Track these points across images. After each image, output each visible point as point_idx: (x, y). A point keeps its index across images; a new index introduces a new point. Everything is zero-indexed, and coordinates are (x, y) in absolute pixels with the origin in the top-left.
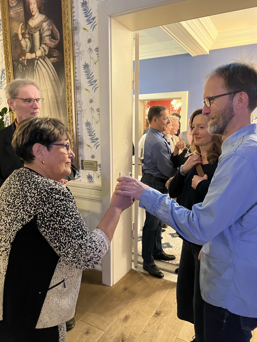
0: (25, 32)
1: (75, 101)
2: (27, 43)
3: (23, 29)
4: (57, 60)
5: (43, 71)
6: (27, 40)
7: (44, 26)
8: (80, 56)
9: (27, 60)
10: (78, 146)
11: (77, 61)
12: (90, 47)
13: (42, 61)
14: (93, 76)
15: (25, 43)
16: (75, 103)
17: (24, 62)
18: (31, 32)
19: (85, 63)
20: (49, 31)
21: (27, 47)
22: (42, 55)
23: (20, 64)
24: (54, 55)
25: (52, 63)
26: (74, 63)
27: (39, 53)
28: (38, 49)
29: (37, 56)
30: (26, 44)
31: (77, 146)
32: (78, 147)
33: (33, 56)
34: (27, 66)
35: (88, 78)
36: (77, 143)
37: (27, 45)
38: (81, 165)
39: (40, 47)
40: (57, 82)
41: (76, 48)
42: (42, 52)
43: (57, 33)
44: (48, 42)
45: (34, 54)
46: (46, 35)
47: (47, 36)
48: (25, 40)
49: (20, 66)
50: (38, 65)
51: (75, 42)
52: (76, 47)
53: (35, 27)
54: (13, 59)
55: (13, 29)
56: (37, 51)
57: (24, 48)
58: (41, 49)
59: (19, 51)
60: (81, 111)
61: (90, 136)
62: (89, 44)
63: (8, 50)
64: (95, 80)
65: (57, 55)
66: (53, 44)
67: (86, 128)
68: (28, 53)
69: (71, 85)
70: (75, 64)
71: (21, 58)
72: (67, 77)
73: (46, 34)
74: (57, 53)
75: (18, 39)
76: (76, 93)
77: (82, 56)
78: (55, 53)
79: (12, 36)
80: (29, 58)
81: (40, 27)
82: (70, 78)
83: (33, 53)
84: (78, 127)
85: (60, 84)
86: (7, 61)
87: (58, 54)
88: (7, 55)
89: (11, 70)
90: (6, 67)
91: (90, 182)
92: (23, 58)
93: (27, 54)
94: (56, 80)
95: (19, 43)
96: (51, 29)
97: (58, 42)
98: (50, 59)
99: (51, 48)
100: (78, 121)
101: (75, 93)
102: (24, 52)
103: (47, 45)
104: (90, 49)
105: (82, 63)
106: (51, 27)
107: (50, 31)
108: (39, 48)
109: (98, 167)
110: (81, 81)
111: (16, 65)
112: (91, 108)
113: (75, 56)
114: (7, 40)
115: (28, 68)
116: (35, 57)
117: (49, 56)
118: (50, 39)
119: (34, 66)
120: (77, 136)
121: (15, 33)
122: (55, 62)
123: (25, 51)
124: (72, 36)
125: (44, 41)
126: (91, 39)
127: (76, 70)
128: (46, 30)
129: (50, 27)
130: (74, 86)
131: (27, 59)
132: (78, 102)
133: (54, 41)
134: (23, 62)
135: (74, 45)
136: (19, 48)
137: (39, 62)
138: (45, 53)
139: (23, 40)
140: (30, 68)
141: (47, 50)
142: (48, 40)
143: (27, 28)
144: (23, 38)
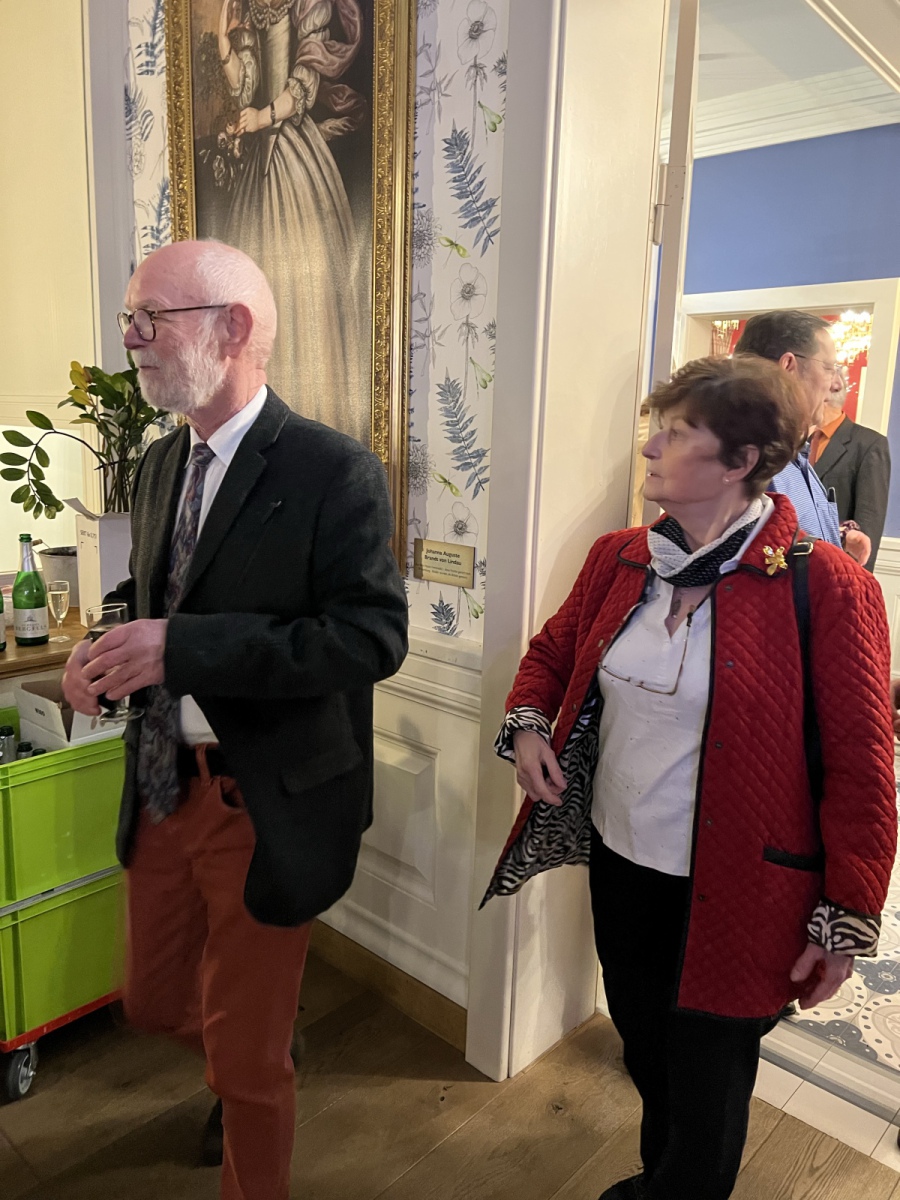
0: (241, 26)
1: (405, 292)
2: (245, 67)
3: (235, 12)
4: (345, 126)
5: (293, 176)
6: (247, 56)
8: (433, 104)
9: (240, 137)
10: (405, 480)
11: (421, 125)
12: (476, 57)
13: (293, 135)
14: (481, 183)
15: (239, 70)
16: (405, 304)
17: (233, 144)
18: (260, 22)
19: (454, 131)
20: (324, 11)
21: (246, 86)
22: (293, 113)
23: (219, 157)
24: (338, 108)
26: (411, 131)
27: (283, 105)
28: (283, 86)
29: (277, 117)
30: (241, 73)
31: (402, 483)
32: (405, 484)
33: (265, 117)
34: (240, 160)
35: (460, 196)
36: (404, 469)
37: (245, 76)
38: (411, 561)
39: (290, 80)
40: (341, 217)
41: (420, 71)
42: (295, 99)
43: (354, 12)
44: (319, 57)
45: (269, 108)
46: (311, 28)
47: (314, 32)
48: (241, 59)
49: (219, 165)
50: (281, 152)
51: (420, 44)
52: (422, 65)
54: (198, 138)
55: (202, 18)
56: (277, 96)
57: (236, 90)
58: (293, 88)
59: (217, 104)
60: (424, 336)
61: (454, 439)
62: (475, 43)
63: (182, 103)
64: (487, 202)
65: (348, 104)
66: (334, 61)
67: (441, 409)
68: (248, 110)
69: (391, 228)
70: (415, 138)
71: (222, 131)
72: (379, 192)
73: (314, 24)
74: (350, 97)
75: (216, 55)
76: (412, 258)
77: (442, 98)
78: (341, 99)
79: (198, 45)
80: (251, 128)
82: (391, 198)
83: (265, 105)
84: (409, 404)
85: (351, 223)
86: (177, 145)
88: (176, 124)
89: (188, 184)
90: (173, 170)
91: (442, 631)
92: (231, 130)
93: (242, 113)
94: (339, 208)
95: (220, 73)
97: (354, 53)
98: (322, 127)
99: (330, 80)
100: (413, 379)
101: (408, 261)
102: (233, 108)
103: (314, 69)
104: (475, 66)
105: (442, 131)
107: (327, 9)
108: (287, 85)
109: (477, 573)
110: (434, 210)
111: (205, 161)
112: (464, 320)
113: (416, 104)
114: (179, 66)
115: (245, 168)
116: (270, 121)
117: (320, 112)
118: (327, 42)
119: (266, 157)
120: (406, 438)
121: (206, 33)
122: (338, 137)
123: (237, 98)
124: (410, 18)
125: (303, 55)
126: (483, 24)
127: (418, 165)
128: (314, 8)
130: (406, 232)
131: (242, 131)
133: (340, 49)
134: (230, 146)
135: (416, 56)
136: (217, 94)
137: (282, 141)
138: (305, 103)
139: (231, 57)
140: (250, 167)
141: (311, 88)
142: (318, 45)
143: (248, 9)
144: (233, 52)
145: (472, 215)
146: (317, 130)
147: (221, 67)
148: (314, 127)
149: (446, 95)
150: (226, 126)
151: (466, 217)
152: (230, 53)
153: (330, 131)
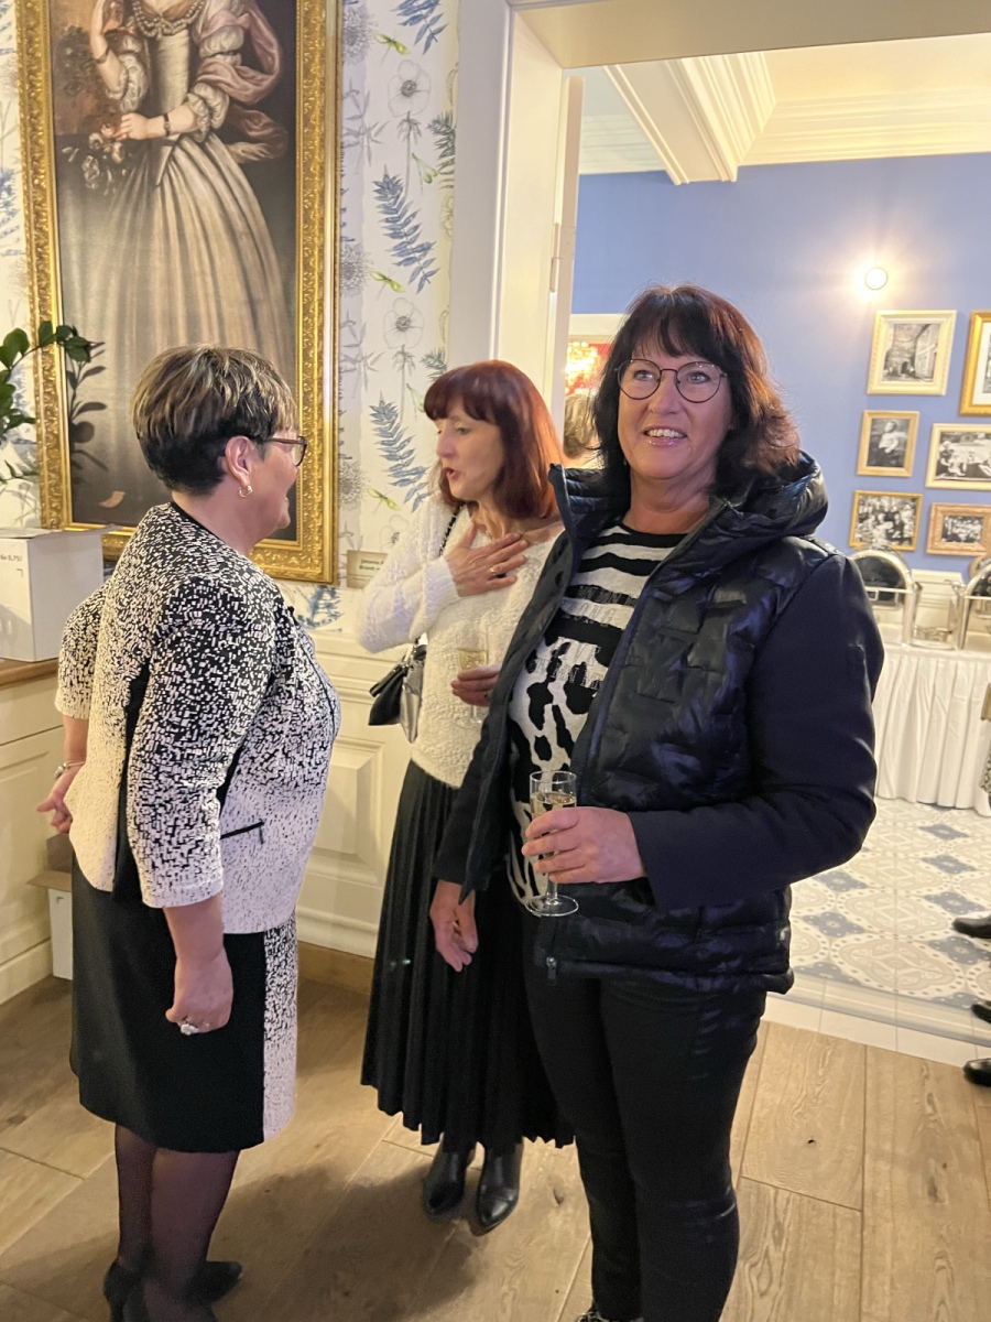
0: (123, 28)
1: (335, 318)
2: (127, 72)
5: (196, 194)
6: (130, 61)
7: (213, 11)
8: (362, 147)
9: (122, 142)
11: (350, 164)
12: (409, 113)
13: (195, 152)
14: (416, 228)
15: (121, 73)
16: (335, 330)
17: (112, 148)
18: (150, 29)
19: (386, 175)
20: (234, 35)
21: (129, 92)
22: (195, 129)
24: (253, 134)
25: (241, 165)
26: (339, 169)
27: (181, 119)
28: (180, 100)
29: (173, 129)
30: (123, 77)
33: (156, 127)
34: (121, 166)
35: (394, 236)
39: (190, 96)
41: (348, 113)
42: (196, 116)
43: (271, 45)
44: (228, 79)
45: (161, 119)
46: (218, 49)
47: (221, 53)
48: (121, 63)
49: (91, 166)
50: (178, 166)
51: (347, 89)
52: (348, 108)
53: (172, 11)
54: (60, 133)
55: (66, 10)
56: (173, 108)
57: (115, 93)
58: (194, 104)
59: (89, 104)
60: (354, 361)
62: (407, 100)
63: (38, 94)
64: (423, 244)
65: (266, 132)
66: (248, 87)
68: (131, 116)
69: (320, 258)
70: (342, 176)
71: (95, 132)
72: (305, 223)
73: (221, 46)
74: (266, 126)
76: (340, 287)
77: (372, 144)
78: (257, 125)
79: (60, 37)
80: (137, 134)
81: (192, 15)
82: (319, 230)
83: (157, 115)
86: (31, 138)
87: (270, 130)
88: (32, 116)
89: (46, 180)
90: (26, 162)
92: (108, 132)
93: (124, 118)
94: (254, 230)
96: (243, 28)
97: (273, 83)
98: (232, 148)
99: (240, 103)
101: (338, 292)
102: (112, 110)
103: (221, 89)
104: (408, 120)
105: (373, 174)
106: (243, 20)
107: (238, 34)
108: (186, 100)
110: (365, 245)
111: (71, 160)
112: (400, 350)
113: (342, 143)
114: (34, 55)
115: (128, 174)
116: (161, 131)
117: (230, 132)
118: (238, 67)
119: (158, 168)
121: (72, 27)
122: (254, 161)
123: (115, 103)
124: (336, 62)
125: (206, 73)
126: (415, 85)
127: (345, 201)
128: (221, 30)
129: (238, 17)
130: (335, 263)
131: (124, 136)
132: (345, 324)
133: (254, 77)
134: (107, 149)
135: (342, 99)
136: (88, 92)
137: (179, 153)
138: (210, 122)
139: (108, 58)
140: (136, 175)
141: (218, 108)
142: (227, 68)
143: (132, 13)
144: (111, 53)
145: (406, 256)
146: (226, 151)
147: (94, 66)
148: (222, 147)
149: (376, 142)
150: (101, 127)
151: (400, 255)
152: (107, 53)
153: (243, 154)
